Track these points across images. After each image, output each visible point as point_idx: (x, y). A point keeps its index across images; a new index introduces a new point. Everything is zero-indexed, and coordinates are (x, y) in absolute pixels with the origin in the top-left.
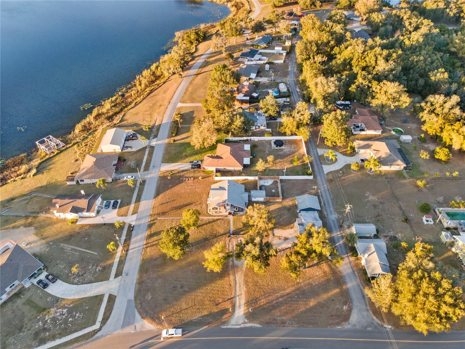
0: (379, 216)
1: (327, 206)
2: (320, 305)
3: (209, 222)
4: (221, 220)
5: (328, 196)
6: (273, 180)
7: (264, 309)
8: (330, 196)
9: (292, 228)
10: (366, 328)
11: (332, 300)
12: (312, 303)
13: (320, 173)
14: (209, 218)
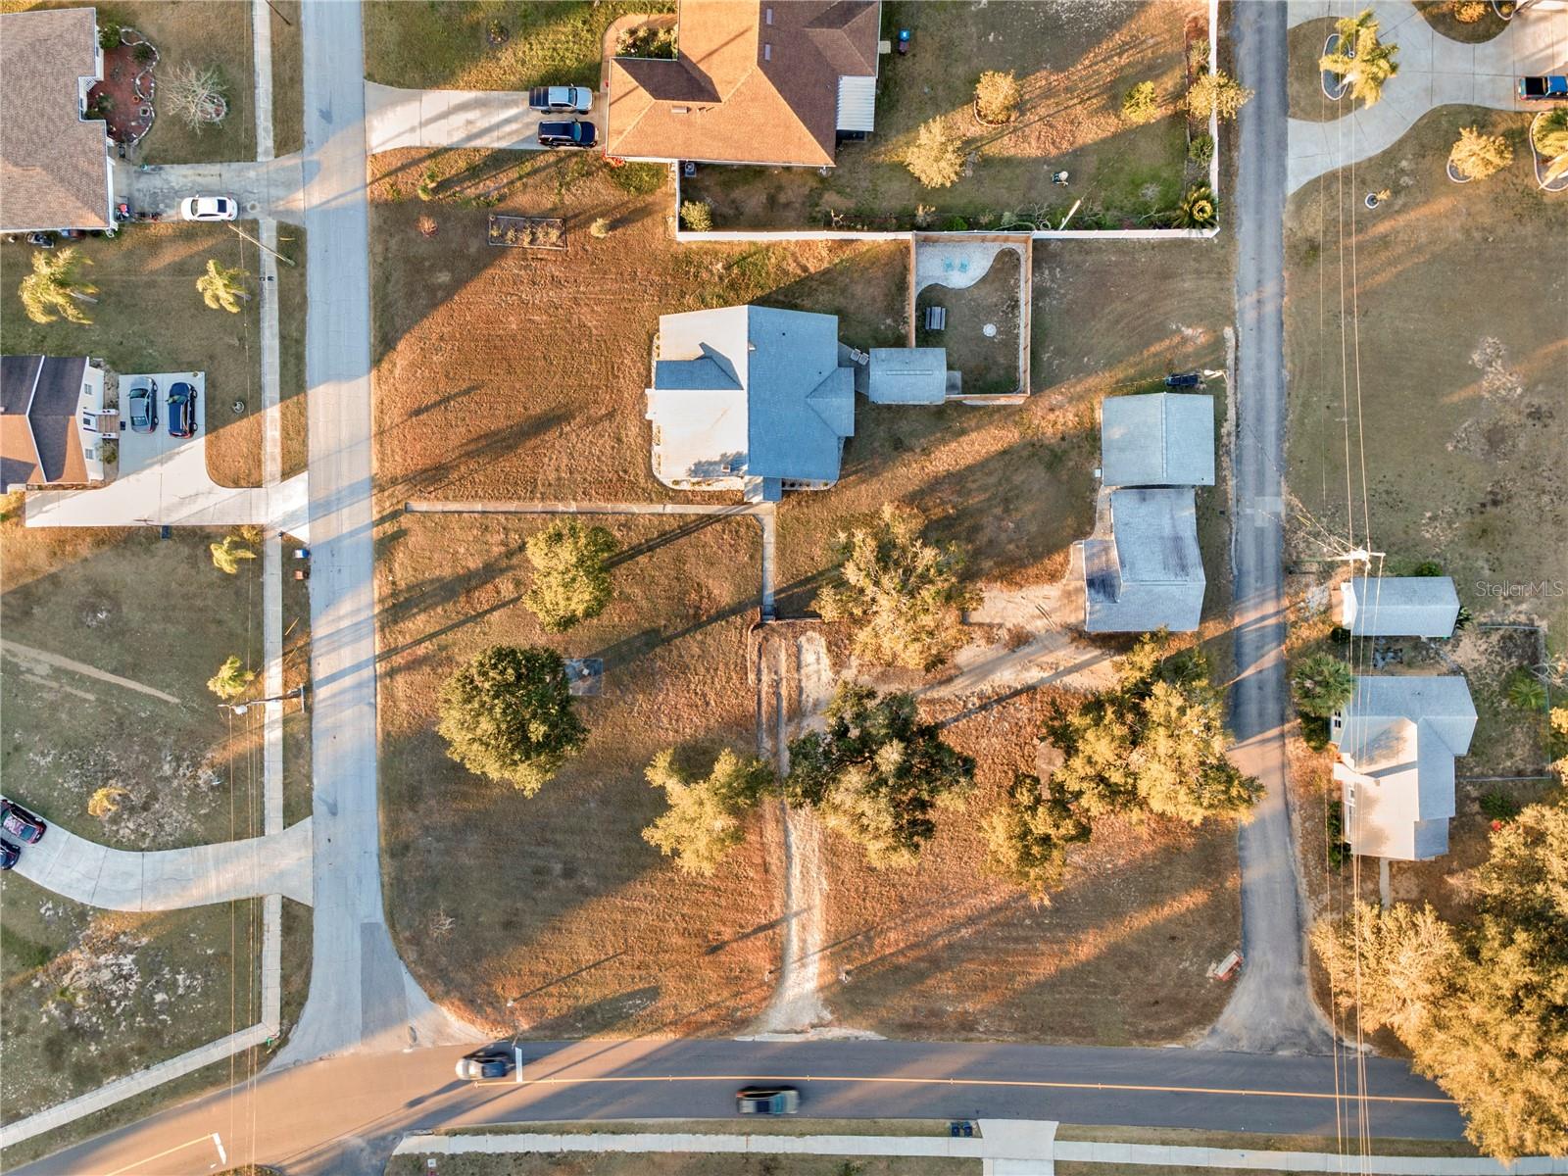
0: (1495, 503)
1: (1249, 441)
2: (1119, 957)
3: (666, 538)
4: (718, 527)
5: (1270, 366)
6: (995, 249)
7: (898, 968)
8: (1281, 366)
9: (1053, 577)
10: (1273, 1049)
11: (1170, 937)
12: (1088, 946)
13: (1261, 187)
14: (658, 508)
